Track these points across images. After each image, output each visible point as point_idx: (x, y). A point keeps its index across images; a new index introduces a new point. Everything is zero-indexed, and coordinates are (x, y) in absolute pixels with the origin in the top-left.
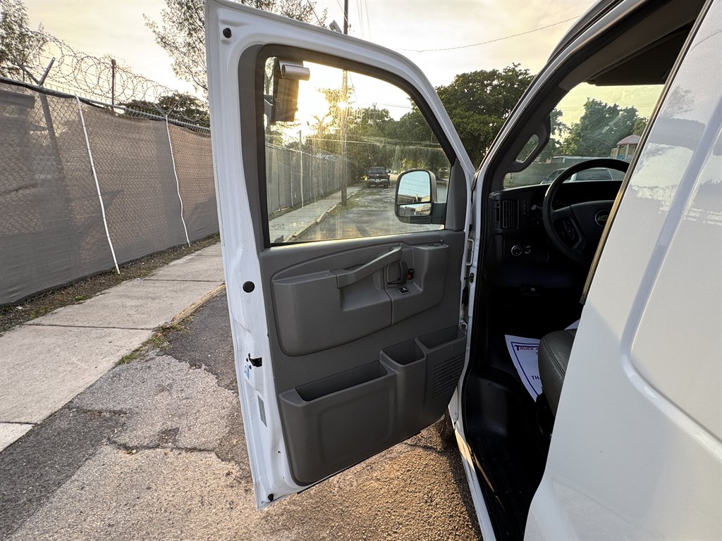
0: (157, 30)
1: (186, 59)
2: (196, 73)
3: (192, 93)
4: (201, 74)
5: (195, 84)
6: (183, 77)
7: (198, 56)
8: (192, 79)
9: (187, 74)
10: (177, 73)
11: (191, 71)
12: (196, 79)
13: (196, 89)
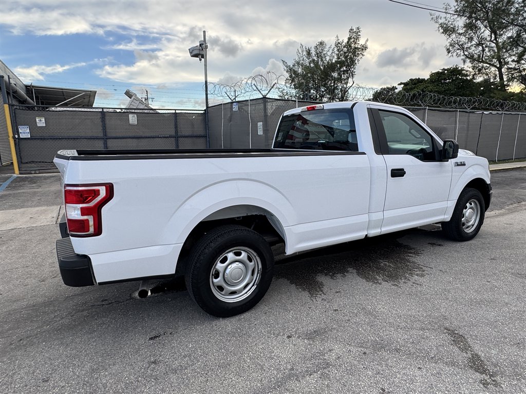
3: (461, 66)
5: (464, 57)
6: (455, 54)
8: (462, 54)
9: (458, 51)
11: (464, 48)
12: (466, 53)
13: (464, 62)
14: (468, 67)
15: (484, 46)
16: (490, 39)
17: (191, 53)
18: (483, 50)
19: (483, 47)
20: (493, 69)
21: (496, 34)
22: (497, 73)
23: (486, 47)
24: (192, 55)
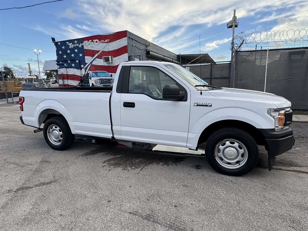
17: (227, 26)
24: (228, 27)
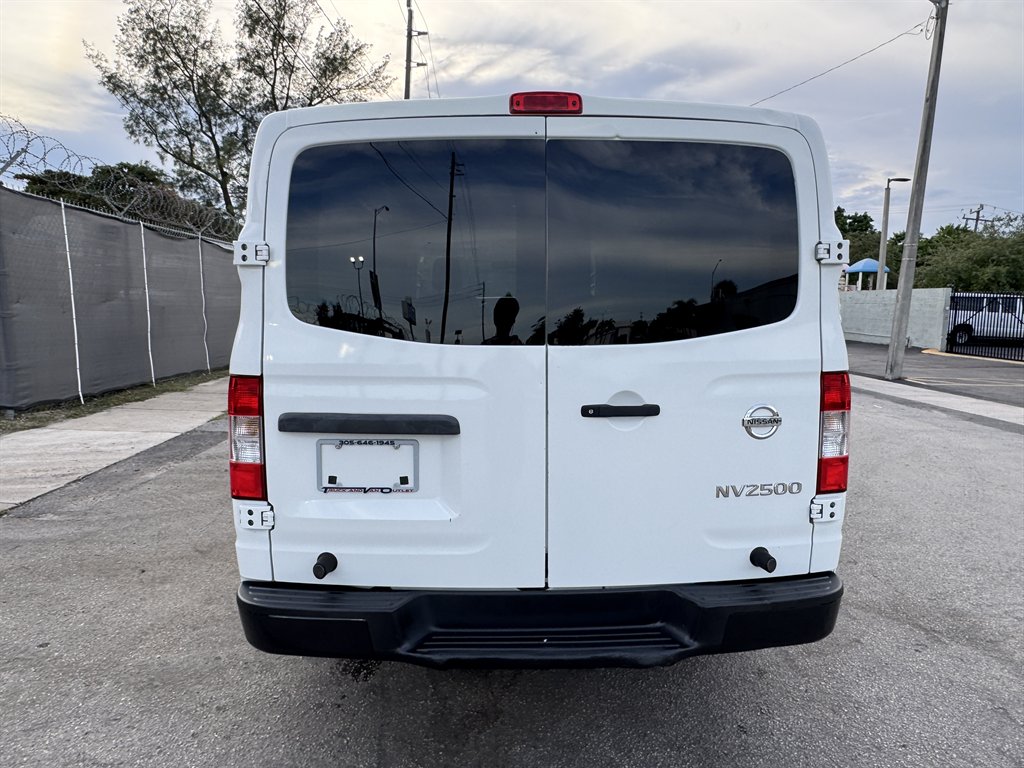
0: (104, 64)
1: (149, 111)
2: (164, 133)
3: (155, 164)
4: (172, 135)
5: (160, 150)
6: (141, 139)
7: (168, 107)
8: (155, 143)
9: (148, 135)
10: (132, 133)
11: (155, 130)
12: (162, 143)
13: (162, 158)
14: (169, 168)
15: (191, 137)
16: (199, 127)
18: (191, 146)
19: (189, 140)
20: (212, 182)
21: (209, 122)
22: (221, 191)
23: (195, 139)
